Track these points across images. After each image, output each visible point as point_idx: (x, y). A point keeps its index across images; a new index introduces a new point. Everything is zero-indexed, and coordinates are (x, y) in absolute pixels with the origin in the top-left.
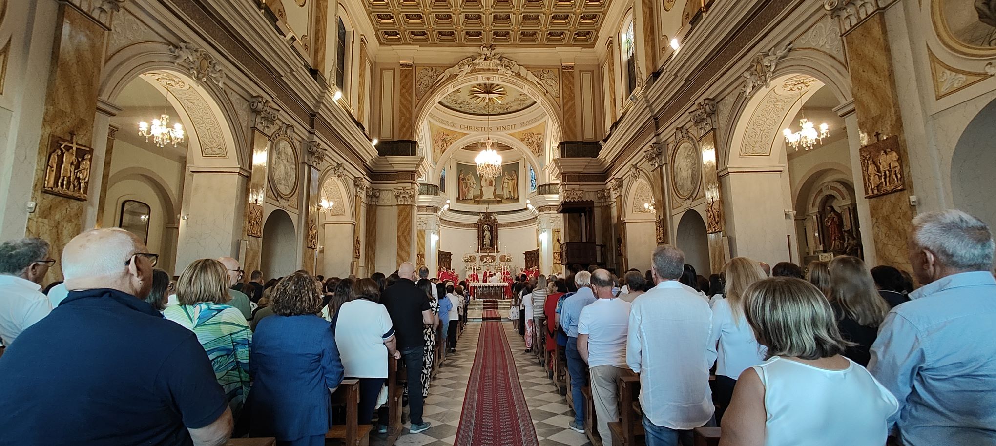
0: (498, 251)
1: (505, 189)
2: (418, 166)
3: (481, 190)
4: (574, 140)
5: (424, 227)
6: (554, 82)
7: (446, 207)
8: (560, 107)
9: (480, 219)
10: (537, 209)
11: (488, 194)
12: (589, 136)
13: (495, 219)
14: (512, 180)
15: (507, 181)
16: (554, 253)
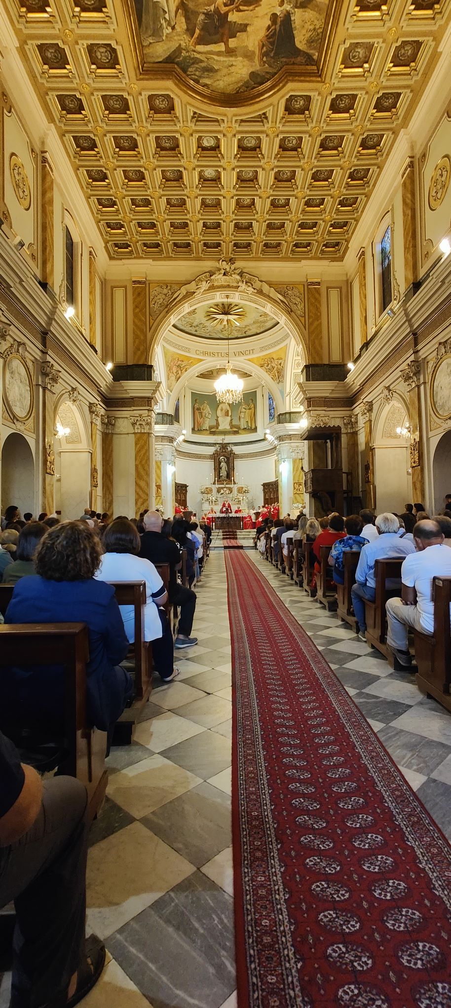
0: (235, 483)
1: (242, 420)
2: (155, 391)
3: (217, 420)
4: (320, 362)
5: (159, 458)
6: (299, 300)
7: (181, 438)
8: (305, 327)
9: (216, 451)
10: (277, 438)
11: (224, 425)
12: (336, 358)
13: (232, 450)
14: (250, 409)
15: (244, 410)
16: (294, 483)
